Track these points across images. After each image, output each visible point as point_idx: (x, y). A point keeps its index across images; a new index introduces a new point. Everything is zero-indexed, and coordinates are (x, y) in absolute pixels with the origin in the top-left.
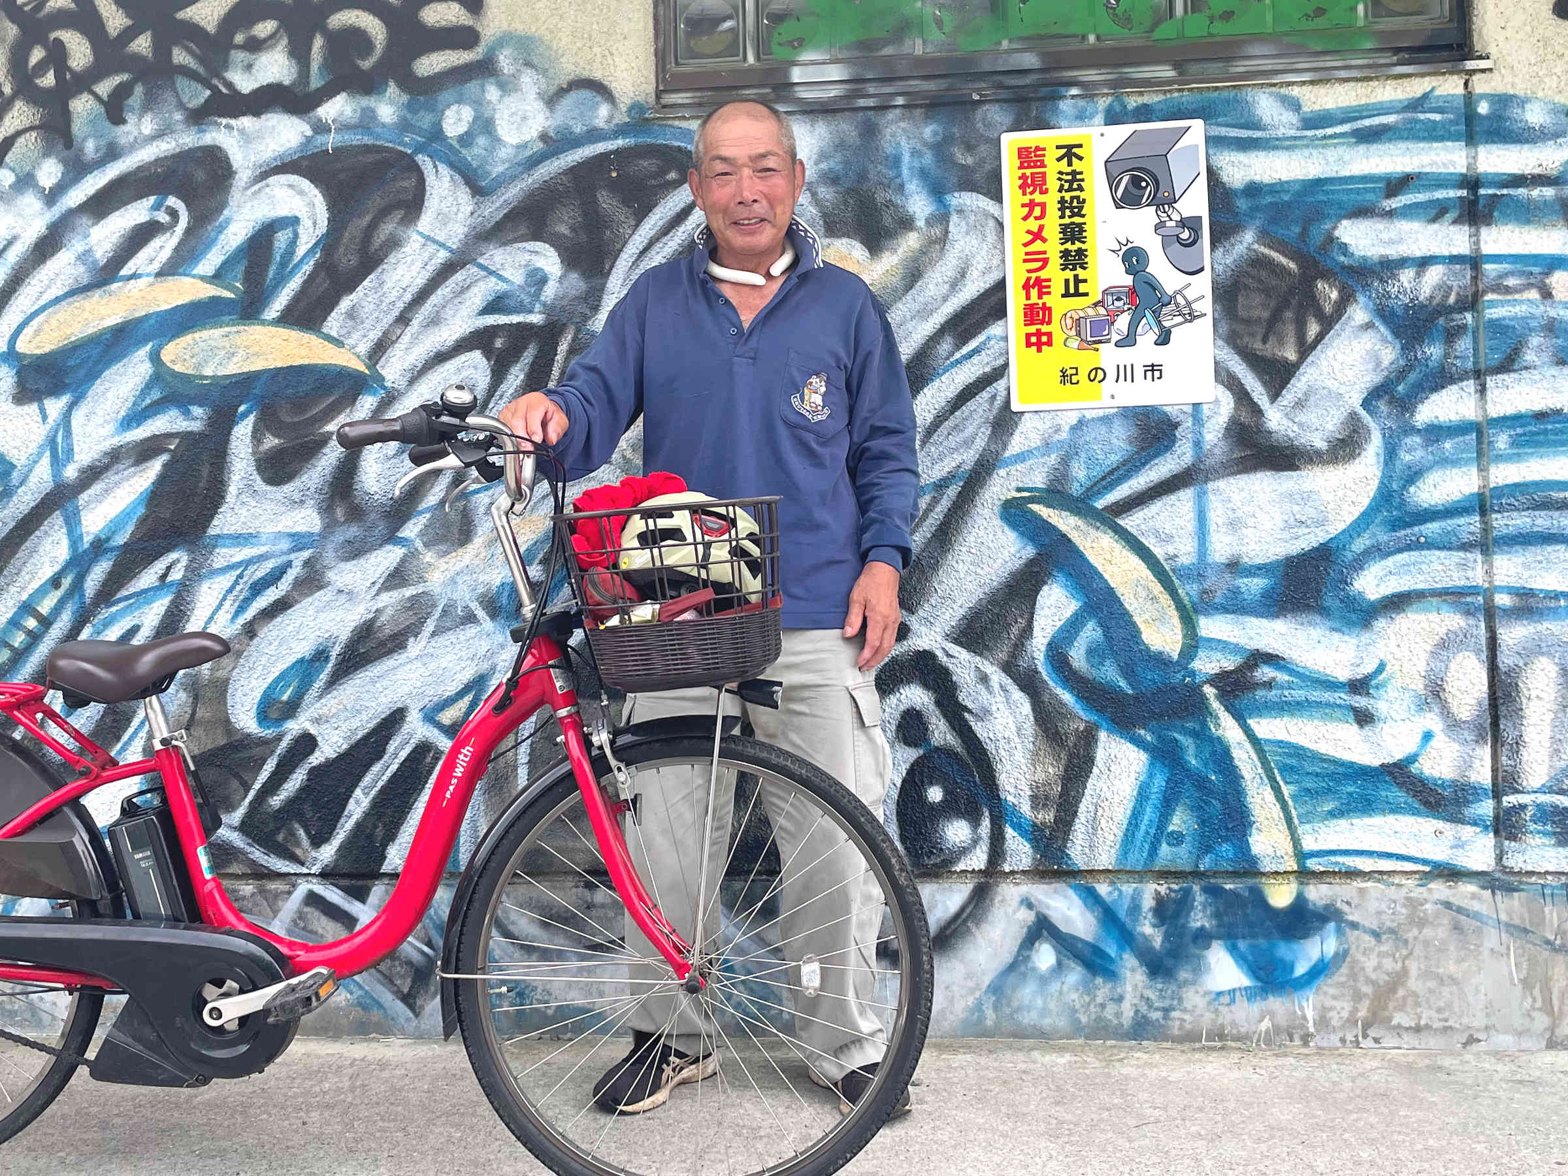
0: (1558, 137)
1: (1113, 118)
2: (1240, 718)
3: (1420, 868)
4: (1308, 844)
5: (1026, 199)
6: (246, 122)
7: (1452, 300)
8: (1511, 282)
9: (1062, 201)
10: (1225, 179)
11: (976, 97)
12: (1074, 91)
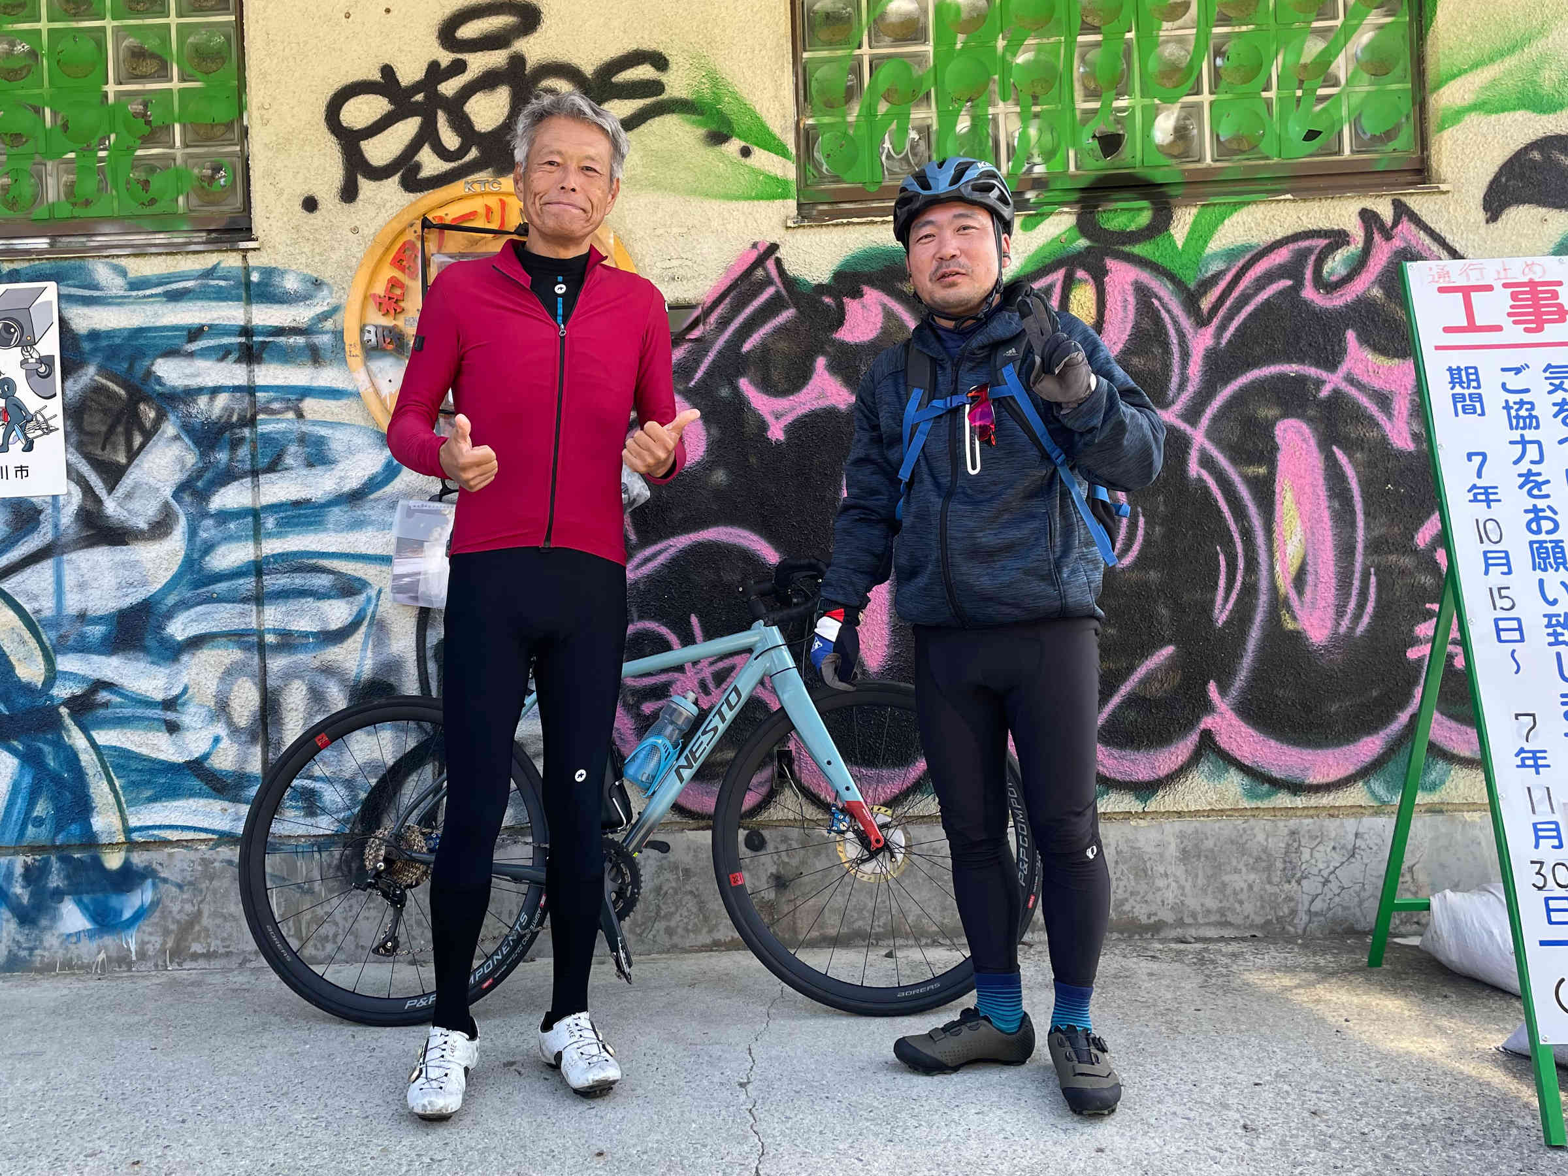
0: (307, 299)
2: (85, 730)
3: (210, 836)
4: (133, 822)
7: (235, 418)
8: (276, 406)
10: (74, 327)
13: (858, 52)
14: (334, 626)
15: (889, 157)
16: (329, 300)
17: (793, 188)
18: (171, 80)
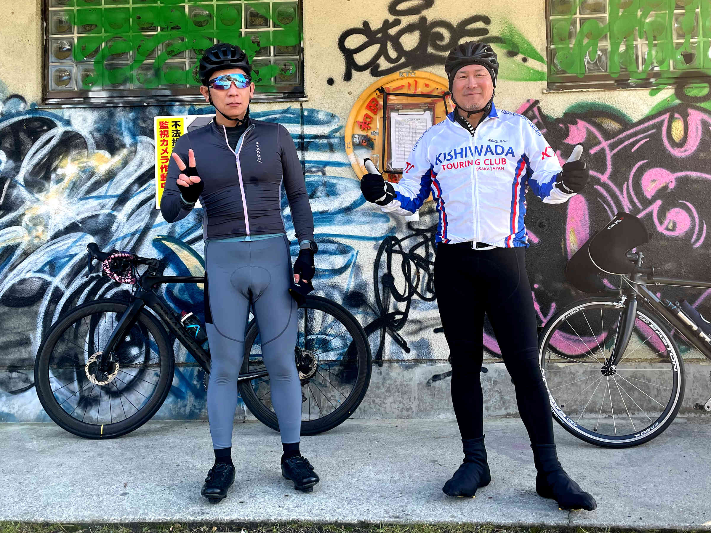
0: (329, 123)
1: (191, 113)
5: (162, 139)
8: (313, 169)
9: (173, 140)
11: (145, 104)
12: (177, 103)
13: (574, 16)
14: (337, 267)
15: (588, 62)
16: (338, 124)
17: (546, 76)
18: (270, 27)
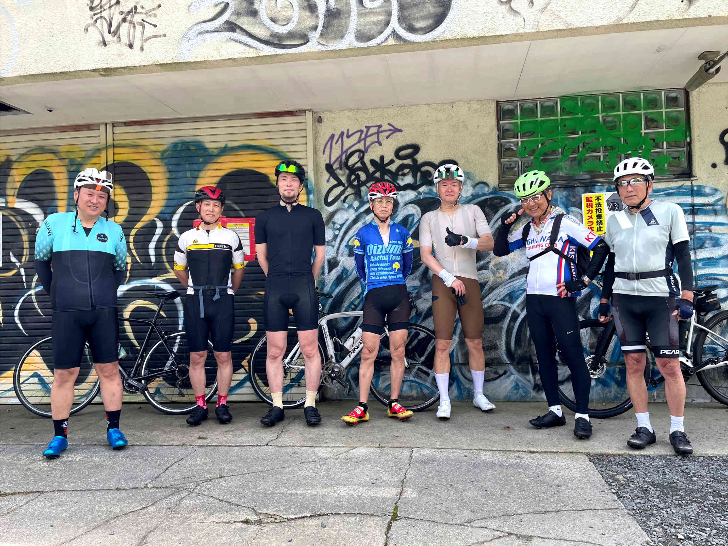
0: (713, 195)
1: (608, 190)
5: (588, 209)
6: (402, 192)
9: (596, 209)
11: (575, 185)
12: (599, 184)
16: (720, 195)
18: (663, 128)
